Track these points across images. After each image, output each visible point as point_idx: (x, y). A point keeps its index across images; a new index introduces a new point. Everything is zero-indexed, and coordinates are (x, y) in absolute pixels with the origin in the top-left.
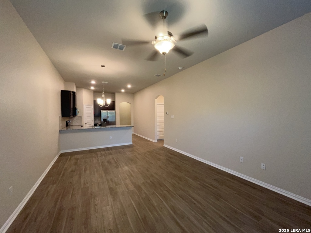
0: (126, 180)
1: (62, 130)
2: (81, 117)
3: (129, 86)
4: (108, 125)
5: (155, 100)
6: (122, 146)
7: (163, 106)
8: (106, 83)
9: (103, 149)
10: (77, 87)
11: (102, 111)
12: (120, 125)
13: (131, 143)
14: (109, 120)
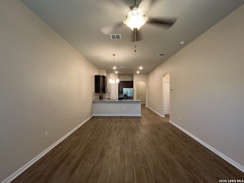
0: (117, 146)
1: (95, 101)
2: (110, 93)
3: (141, 68)
4: (128, 99)
5: (163, 78)
6: (132, 116)
7: (169, 83)
8: (123, 67)
9: (118, 117)
10: (107, 73)
11: (123, 88)
12: (137, 99)
13: (140, 115)
14: (129, 95)
